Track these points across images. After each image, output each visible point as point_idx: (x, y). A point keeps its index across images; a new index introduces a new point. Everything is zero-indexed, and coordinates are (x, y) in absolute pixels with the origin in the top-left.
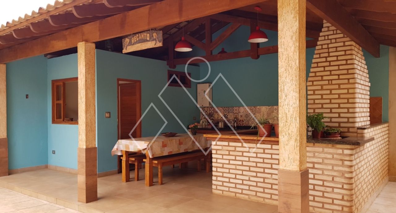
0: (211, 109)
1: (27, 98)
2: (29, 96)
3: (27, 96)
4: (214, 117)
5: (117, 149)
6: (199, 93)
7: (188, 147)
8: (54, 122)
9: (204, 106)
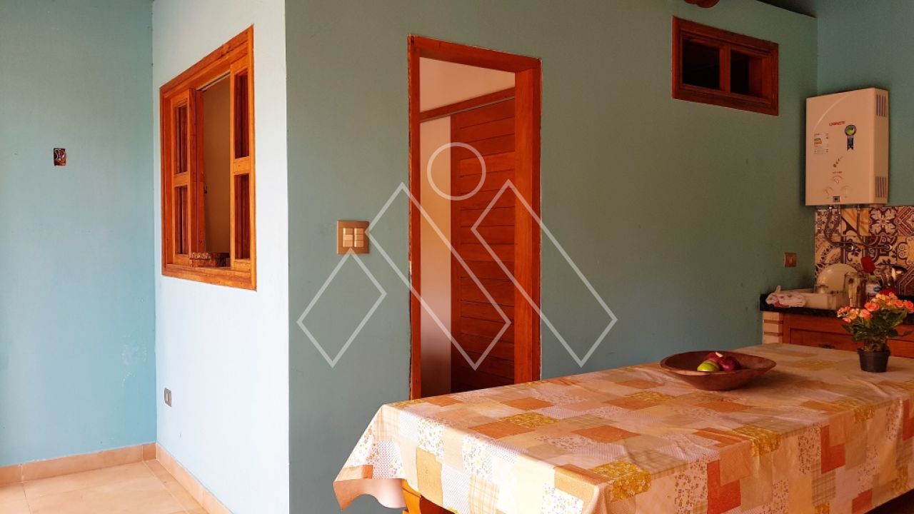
0: (877, 215)
1: (56, 163)
2: (70, 156)
3: (59, 157)
4: (896, 256)
5: (368, 471)
6: (818, 141)
7: (877, 477)
8: (169, 266)
9: (842, 201)
